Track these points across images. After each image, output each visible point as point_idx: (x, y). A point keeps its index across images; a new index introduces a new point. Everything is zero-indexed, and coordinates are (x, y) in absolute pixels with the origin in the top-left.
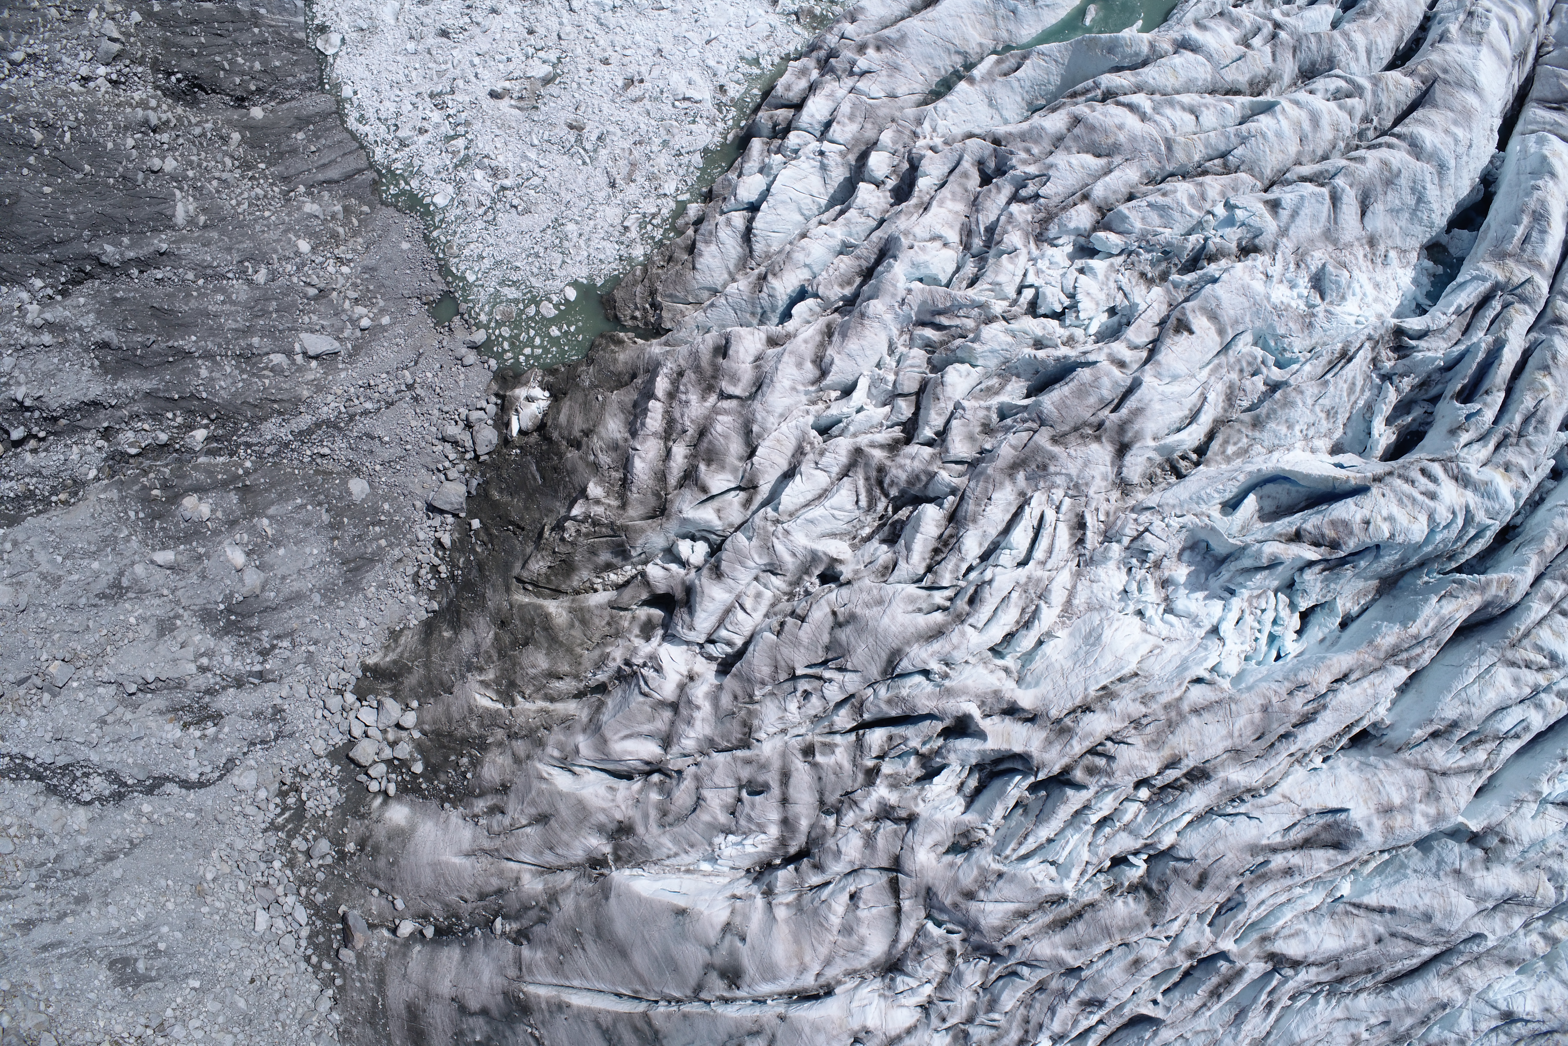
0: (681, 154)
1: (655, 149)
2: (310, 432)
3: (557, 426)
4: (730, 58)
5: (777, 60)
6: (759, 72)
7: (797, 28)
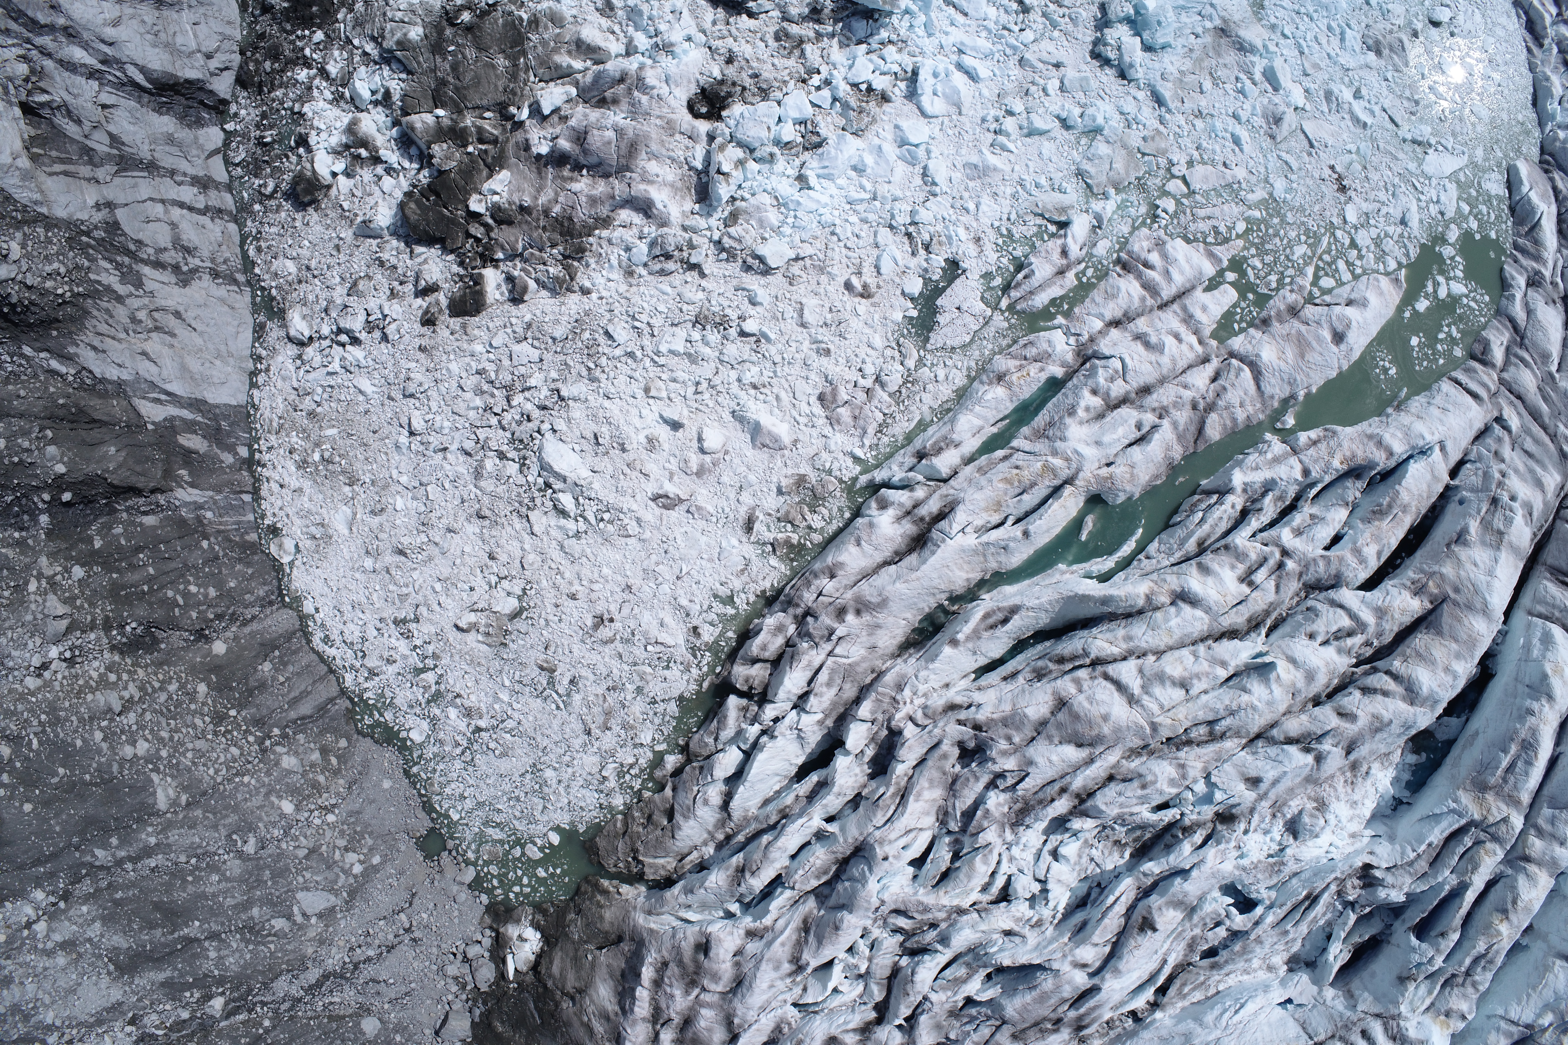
0: (655, 702)
1: (629, 697)
2: (319, 984)
3: (550, 976)
4: (702, 597)
5: (752, 598)
6: (733, 612)
7: (774, 561)
